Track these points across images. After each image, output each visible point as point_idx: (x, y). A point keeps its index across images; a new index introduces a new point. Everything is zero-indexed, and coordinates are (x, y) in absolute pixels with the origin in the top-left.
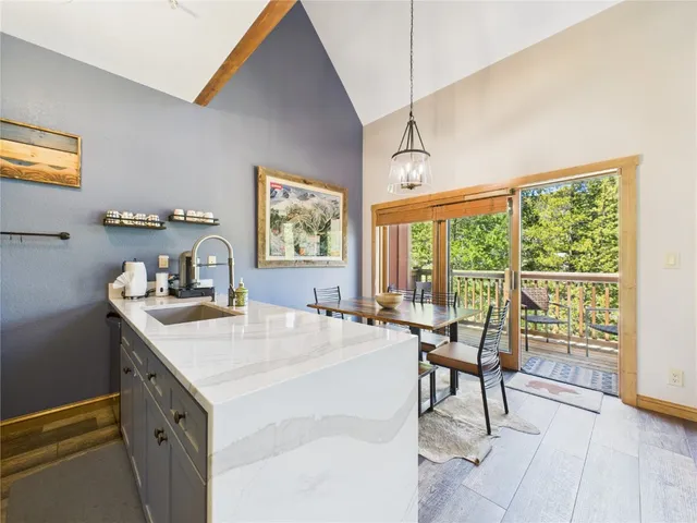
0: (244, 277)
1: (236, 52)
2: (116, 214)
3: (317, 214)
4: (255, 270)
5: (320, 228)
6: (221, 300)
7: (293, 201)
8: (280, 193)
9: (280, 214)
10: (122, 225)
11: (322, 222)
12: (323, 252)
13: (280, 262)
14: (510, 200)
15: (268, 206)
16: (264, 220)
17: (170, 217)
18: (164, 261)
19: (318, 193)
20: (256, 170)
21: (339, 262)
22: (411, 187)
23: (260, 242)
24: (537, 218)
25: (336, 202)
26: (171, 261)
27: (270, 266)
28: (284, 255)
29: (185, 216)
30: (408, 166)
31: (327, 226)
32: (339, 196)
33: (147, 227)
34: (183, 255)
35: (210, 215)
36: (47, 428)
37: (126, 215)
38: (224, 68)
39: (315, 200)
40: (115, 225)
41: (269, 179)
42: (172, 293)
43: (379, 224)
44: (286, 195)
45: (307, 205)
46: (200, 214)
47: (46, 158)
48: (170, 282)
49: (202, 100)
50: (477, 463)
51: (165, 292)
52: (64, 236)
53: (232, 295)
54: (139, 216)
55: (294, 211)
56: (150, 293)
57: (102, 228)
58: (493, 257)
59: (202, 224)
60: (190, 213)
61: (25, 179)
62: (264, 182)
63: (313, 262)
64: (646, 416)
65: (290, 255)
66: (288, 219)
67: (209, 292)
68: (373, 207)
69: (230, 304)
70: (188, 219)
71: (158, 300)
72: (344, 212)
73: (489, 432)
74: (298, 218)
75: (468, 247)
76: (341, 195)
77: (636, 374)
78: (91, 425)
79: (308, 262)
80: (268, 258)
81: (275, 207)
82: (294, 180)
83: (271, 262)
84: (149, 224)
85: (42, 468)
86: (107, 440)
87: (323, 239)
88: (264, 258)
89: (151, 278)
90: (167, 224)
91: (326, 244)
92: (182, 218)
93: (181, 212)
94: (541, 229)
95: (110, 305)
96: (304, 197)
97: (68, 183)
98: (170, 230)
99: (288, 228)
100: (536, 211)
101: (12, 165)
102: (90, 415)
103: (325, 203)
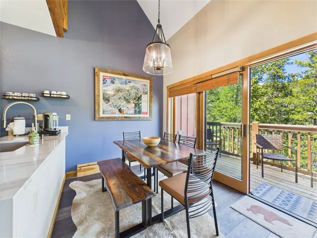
2: (11, 94)
3: (133, 92)
4: (94, 122)
5: (135, 99)
7: (117, 85)
8: (109, 81)
9: (109, 92)
10: (13, 99)
11: (136, 96)
13: (109, 118)
15: (101, 88)
16: (99, 96)
17: (42, 95)
18: (40, 117)
19: (133, 81)
20: (94, 69)
21: (147, 118)
23: (96, 107)
24: (291, 91)
25: (145, 85)
27: (103, 119)
29: (50, 94)
31: (140, 98)
33: (29, 100)
34: (44, 114)
35: (64, 93)
37: (15, 94)
39: (132, 84)
40: (9, 99)
41: (102, 74)
43: (171, 97)
44: (113, 82)
45: (127, 87)
46: (58, 93)
54: (24, 95)
55: (117, 91)
57: (2, 100)
58: (259, 115)
59: (60, 98)
60: (52, 93)
62: (98, 76)
63: (130, 118)
65: (116, 114)
66: (114, 95)
68: (167, 87)
70: (52, 95)
72: (150, 90)
74: (120, 94)
76: (148, 81)
79: (126, 117)
80: (102, 115)
81: (106, 89)
82: (118, 74)
83: (103, 118)
84: (29, 98)
87: (137, 105)
88: (99, 115)
90: (40, 98)
91: (139, 108)
92: (49, 95)
93: (48, 92)
94: (293, 98)
96: (125, 83)
98: (43, 102)
99: (114, 99)
100: (290, 88)
103: (138, 86)
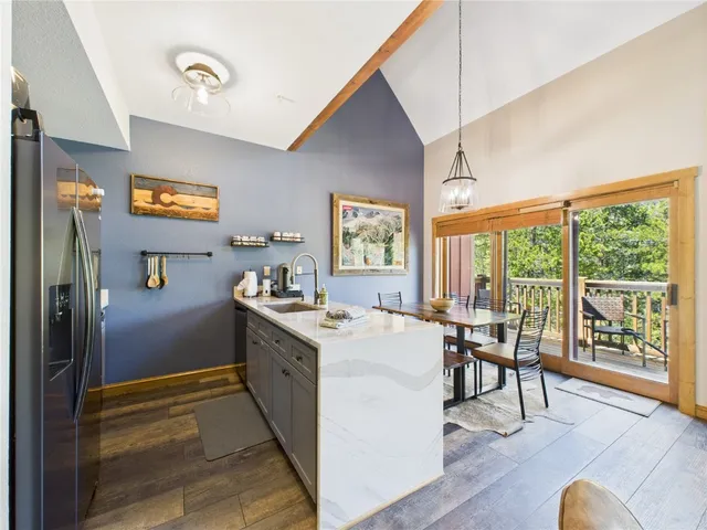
0: (326, 283)
1: (319, 118)
2: (239, 238)
3: (382, 229)
4: (331, 278)
5: (385, 241)
6: (309, 300)
7: (362, 219)
8: (350, 213)
9: (350, 231)
10: (242, 245)
11: (386, 235)
12: (389, 262)
13: (350, 271)
14: (565, 212)
15: (341, 225)
16: (338, 237)
17: (271, 238)
18: (267, 270)
19: (383, 211)
20: (332, 196)
21: (401, 270)
22: (459, 208)
23: (335, 254)
24: (644, 215)
25: (398, 218)
26: (272, 270)
27: (343, 274)
28: (353, 264)
29: (281, 237)
30: (457, 191)
31: (391, 239)
32: (401, 212)
33: (258, 246)
34: (280, 266)
35: (298, 235)
36: (202, 381)
37: (245, 238)
38: (310, 127)
39: (380, 217)
40: (237, 246)
41: (342, 203)
42: (273, 294)
43: (439, 236)
44: (355, 215)
45: (374, 222)
46: (291, 235)
47: (201, 203)
48: (272, 286)
49: (292, 148)
50: (505, 436)
51: (269, 293)
52: (209, 254)
53: (317, 296)
54: (252, 239)
55: (361, 228)
56: (259, 294)
57: (230, 248)
59: (293, 243)
60: (284, 235)
61: (189, 218)
62: (337, 207)
63: (379, 271)
64: (699, 424)
65: (359, 264)
66: (357, 235)
67: (298, 294)
68: (433, 219)
69: (316, 303)
70: (283, 239)
71: (265, 299)
72: (406, 225)
73: (524, 417)
74: (365, 234)
75: (548, 252)
76: (403, 211)
77: (694, 384)
78: (226, 383)
79: (373, 270)
80: (341, 267)
81: (347, 225)
82: (362, 202)
83: (343, 271)
84: (258, 244)
85: (207, 401)
86: (238, 391)
87: (388, 251)
88: (338, 267)
89: (260, 283)
90: (269, 243)
91: (390, 255)
92: (279, 239)
93: (279, 234)
94: (649, 230)
95: (236, 302)
96: (371, 215)
97: (211, 218)
98: (272, 248)
99: (357, 242)
101: (183, 210)
102: (224, 376)
103: (390, 219)
